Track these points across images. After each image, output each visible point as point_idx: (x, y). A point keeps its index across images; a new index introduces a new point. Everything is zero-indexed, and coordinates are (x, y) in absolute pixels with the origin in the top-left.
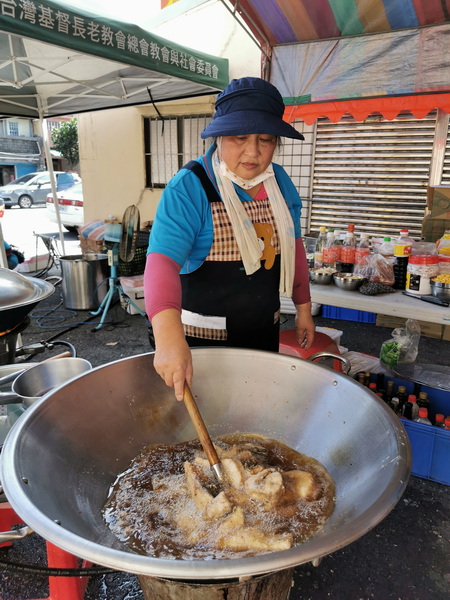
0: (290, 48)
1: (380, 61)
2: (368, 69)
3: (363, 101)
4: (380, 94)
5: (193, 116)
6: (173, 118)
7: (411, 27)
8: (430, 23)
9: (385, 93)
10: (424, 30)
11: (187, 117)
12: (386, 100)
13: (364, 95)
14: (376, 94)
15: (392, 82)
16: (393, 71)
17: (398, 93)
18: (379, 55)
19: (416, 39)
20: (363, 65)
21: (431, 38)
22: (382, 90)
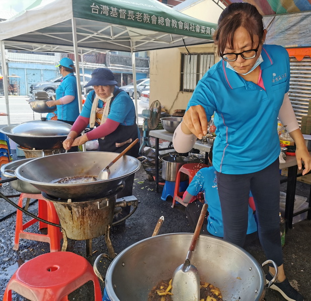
1: (294, 28)
2: (289, 32)
4: (294, 46)
5: (205, 54)
6: (195, 54)
9: (297, 46)
11: (202, 54)
12: (298, 50)
13: (287, 46)
14: (292, 46)
15: (301, 40)
16: (301, 34)
17: (304, 46)
18: (294, 25)
20: (287, 30)
22: (296, 44)
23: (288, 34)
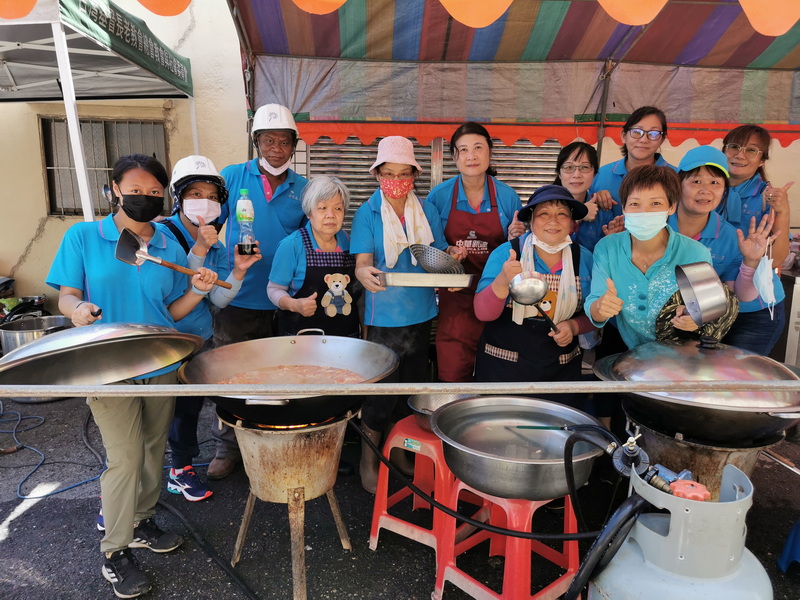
0: (279, 60)
1: (383, 88)
2: (371, 94)
3: (367, 125)
4: (385, 119)
6: (98, 121)
7: (411, 61)
8: (428, 59)
9: (390, 119)
10: (423, 65)
12: (390, 125)
13: (368, 119)
14: (380, 119)
15: (396, 109)
16: (396, 99)
17: (403, 120)
18: (381, 82)
19: (416, 71)
20: (366, 89)
21: (429, 74)
22: (387, 116)
23: (371, 98)
